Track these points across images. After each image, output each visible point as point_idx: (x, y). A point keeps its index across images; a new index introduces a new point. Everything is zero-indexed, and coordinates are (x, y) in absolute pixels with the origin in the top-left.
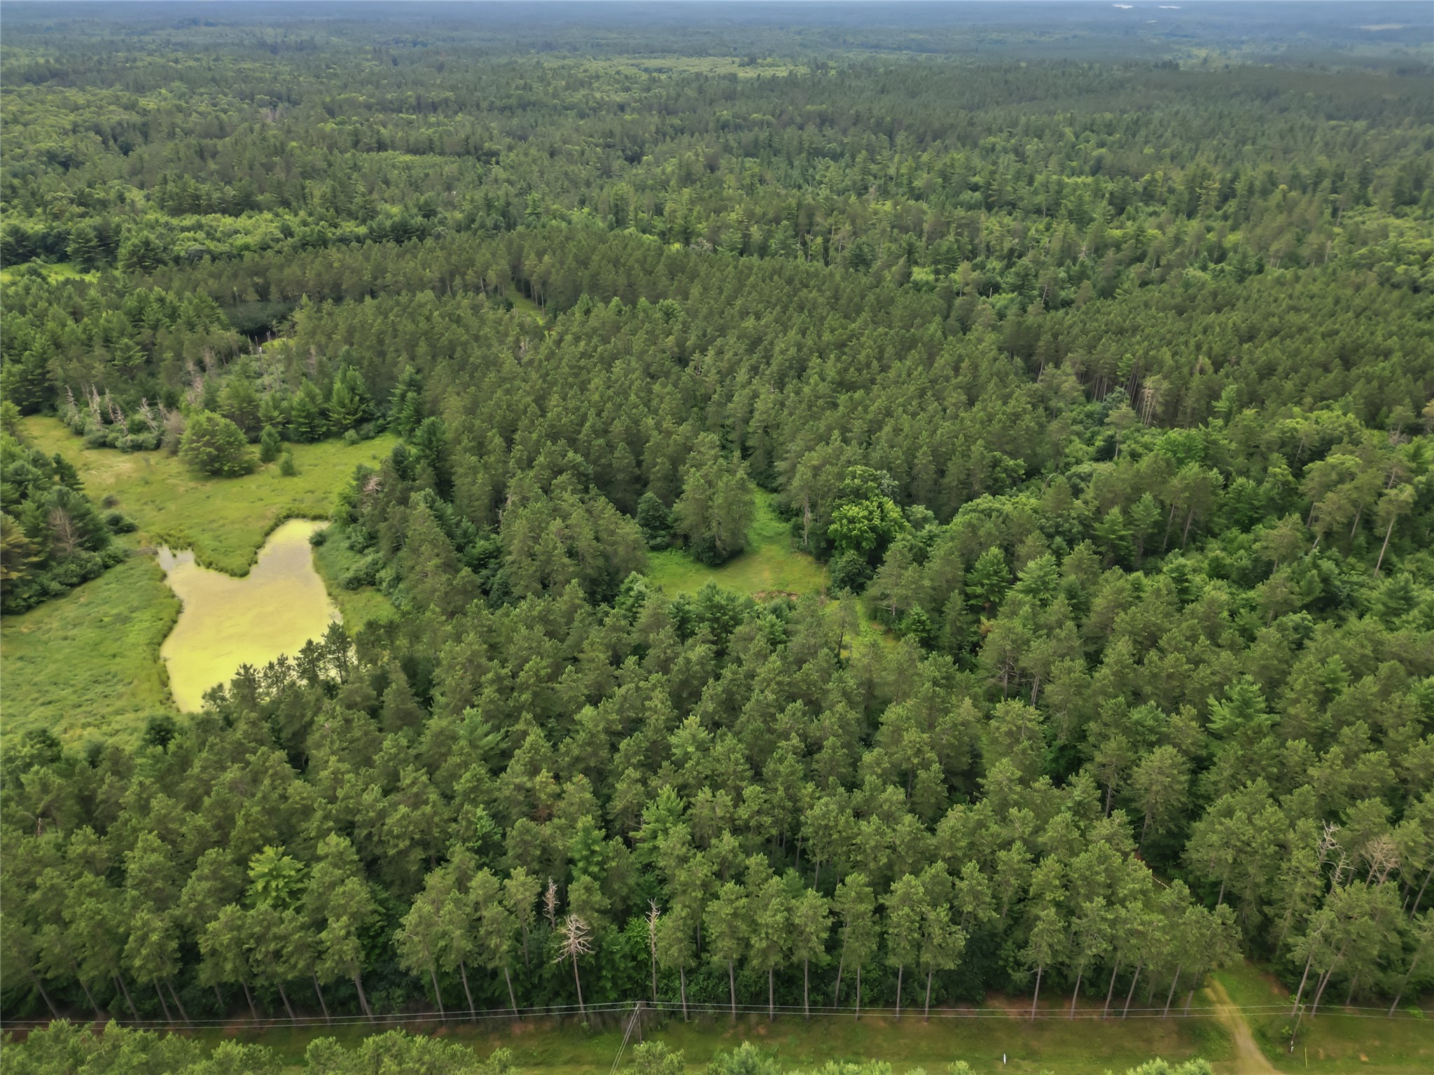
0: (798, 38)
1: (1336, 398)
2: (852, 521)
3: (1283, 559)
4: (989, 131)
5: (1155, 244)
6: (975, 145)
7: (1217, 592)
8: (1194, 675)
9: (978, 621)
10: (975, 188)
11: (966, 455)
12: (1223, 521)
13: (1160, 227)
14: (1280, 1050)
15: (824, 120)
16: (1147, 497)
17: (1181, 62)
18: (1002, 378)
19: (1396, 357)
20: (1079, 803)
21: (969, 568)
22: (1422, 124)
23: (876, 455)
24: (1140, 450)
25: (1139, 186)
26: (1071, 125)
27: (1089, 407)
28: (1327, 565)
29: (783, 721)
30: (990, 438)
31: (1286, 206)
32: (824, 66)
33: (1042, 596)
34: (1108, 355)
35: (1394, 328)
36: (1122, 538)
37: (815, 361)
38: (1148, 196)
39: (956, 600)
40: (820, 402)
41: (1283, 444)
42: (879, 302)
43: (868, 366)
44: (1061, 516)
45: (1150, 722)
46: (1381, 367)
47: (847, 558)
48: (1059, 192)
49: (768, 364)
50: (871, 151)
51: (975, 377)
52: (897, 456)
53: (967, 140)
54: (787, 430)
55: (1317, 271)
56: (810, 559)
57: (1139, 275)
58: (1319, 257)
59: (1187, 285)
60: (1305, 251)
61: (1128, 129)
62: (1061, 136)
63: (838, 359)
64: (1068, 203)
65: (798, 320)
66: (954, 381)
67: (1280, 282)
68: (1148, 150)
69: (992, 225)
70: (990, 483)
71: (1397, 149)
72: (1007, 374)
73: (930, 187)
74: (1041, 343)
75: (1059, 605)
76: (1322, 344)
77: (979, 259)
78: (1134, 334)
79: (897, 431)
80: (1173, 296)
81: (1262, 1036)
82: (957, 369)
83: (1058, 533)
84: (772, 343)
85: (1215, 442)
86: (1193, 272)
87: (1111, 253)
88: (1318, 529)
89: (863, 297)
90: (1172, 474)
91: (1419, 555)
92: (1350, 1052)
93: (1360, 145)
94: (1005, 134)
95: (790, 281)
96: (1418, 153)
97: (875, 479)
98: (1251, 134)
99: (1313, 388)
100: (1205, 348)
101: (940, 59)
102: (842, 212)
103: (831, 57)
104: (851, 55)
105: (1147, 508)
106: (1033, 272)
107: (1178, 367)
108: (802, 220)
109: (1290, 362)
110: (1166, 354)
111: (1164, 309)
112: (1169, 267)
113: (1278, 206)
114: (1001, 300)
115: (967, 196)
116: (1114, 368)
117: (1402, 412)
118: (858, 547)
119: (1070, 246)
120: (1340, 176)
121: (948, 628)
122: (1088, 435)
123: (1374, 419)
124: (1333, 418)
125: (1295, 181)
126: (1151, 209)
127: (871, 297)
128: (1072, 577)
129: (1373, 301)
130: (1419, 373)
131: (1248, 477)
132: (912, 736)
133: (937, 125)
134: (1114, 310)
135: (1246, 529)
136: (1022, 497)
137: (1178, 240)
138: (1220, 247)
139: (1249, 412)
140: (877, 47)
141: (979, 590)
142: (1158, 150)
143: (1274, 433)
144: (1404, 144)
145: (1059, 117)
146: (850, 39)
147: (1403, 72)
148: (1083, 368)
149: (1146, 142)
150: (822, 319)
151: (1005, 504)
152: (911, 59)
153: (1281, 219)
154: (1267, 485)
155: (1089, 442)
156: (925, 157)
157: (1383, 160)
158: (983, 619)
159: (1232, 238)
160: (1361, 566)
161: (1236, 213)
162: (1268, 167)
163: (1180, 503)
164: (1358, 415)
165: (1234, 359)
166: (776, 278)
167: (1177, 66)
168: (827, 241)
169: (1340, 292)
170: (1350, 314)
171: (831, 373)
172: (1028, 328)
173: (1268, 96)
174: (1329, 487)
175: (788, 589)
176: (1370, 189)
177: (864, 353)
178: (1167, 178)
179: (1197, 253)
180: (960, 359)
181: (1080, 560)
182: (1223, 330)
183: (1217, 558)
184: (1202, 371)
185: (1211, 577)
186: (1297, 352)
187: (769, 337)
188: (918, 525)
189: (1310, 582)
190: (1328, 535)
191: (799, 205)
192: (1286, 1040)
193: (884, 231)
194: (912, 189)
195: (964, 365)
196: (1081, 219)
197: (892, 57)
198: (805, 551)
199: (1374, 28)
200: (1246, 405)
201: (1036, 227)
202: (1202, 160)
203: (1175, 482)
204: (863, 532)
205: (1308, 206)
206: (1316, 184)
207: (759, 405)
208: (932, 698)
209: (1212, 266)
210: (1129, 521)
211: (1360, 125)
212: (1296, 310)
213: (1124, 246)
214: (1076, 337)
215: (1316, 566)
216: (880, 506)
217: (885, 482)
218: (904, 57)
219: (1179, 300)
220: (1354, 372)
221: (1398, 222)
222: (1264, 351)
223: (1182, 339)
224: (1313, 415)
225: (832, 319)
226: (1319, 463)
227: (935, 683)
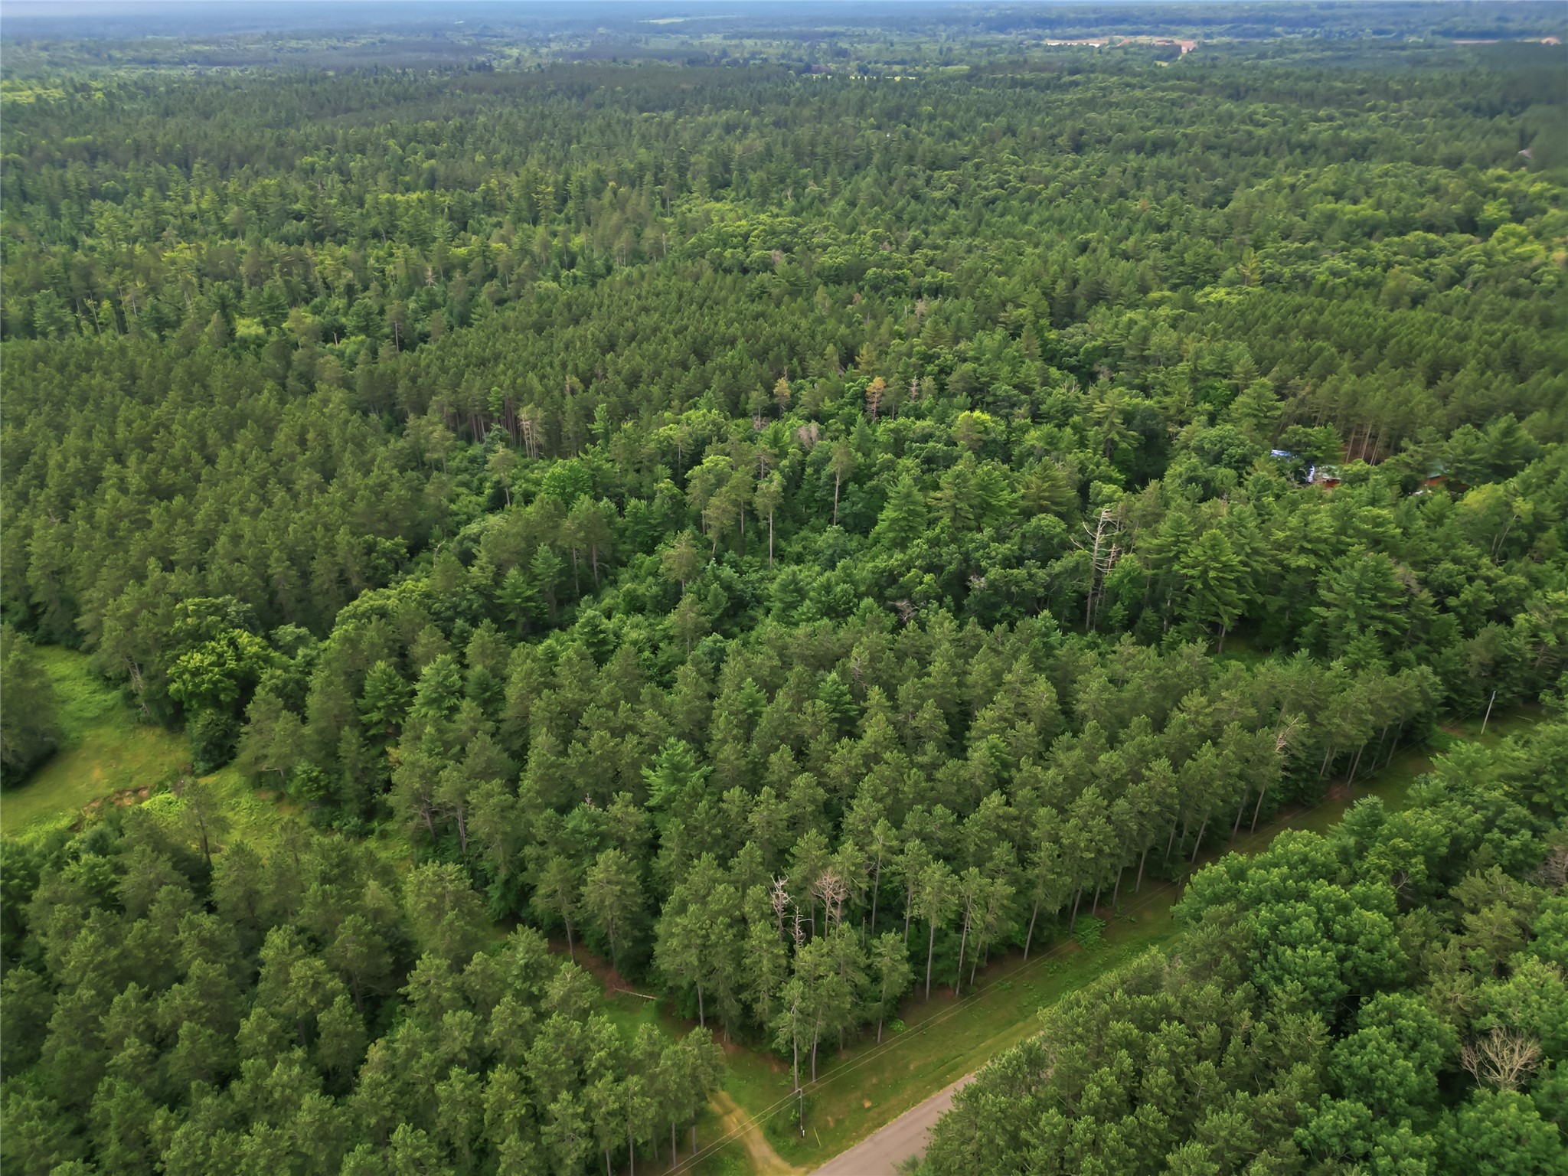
0: (44, 55)
1: (699, 394)
2: (196, 672)
3: (688, 577)
4: (304, 150)
5: (502, 258)
6: (291, 167)
7: (634, 630)
8: (622, 748)
9: (384, 753)
10: (299, 217)
11: (330, 549)
12: (628, 547)
13: (504, 239)
14: (793, 1141)
15: (93, 155)
16: (543, 548)
17: (495, 63)
18: (360, 444)
19: (740, 344)
20: (526, 965)
21: (359, 692)
22: (718, 110)
23: (214, 577)
24: (532, 488)
25: (477, 196)
26: (394, 137)
27: (471, 452)
28: (727, 572)
29: (113, 1022)
30: (356, 520)
31: (618, 203)
32: (84, 88)
33: (447, 704)
34: (475, 391)
35: (733, 315)
36: (529, 599)
37: (110, 468)
38: (490, 206)
39: (350, 737)
40: (124, 524)
41: (664, 454)
42: (191, 374)
43: (188, 460)
44: (454, 595)
45: (586, 827)
46: (730, 356)
47: (202, 720)
48: (391, 213)
49: (42, 485)
50: (162, 187)
51: (328, 447)
52: (242, 573)
53: (281, 161)
54: (83, 570)
55: (659, 265)
56: (159, 731)
57: (490, 295)
58: (658, 251)
59: (541, 300)
60: (646, 246)
61: (453, 136)
62: (386, 149)
63: (142, 460)
64: (404, 224)
65: (76, 419)
66: (301, 459)
67: (629, 282)
68: (479, 158)
69: (326, 258)
70: (369, 573)
71: (704, 136)
72: (364, 437)
73: (243, 220)
74: (400, 391)
75: (468, 708)
76: (676, 343)
77: (317, 300)
78: (497, 364)
79: (236, 538)
80: (529, 314)
81: (773, 1132)
82: (302, 442)
83: (458, 614)
84: (44, 457)
85: (598, 469)
86: (547, 284)
87: (457, 275)
88: (711, 535)
89: (170, 370)
90: (564, 515)
91: (802, 533)
92: (854, 1105)
93: (672, 134)
94: (323, 153)
95: (62, 368)
96: (721, 138)
97: (217, 610)
98: (574, 133)
99: (678, 389)
100: (570, 367)
101: (234, 72)
102: (130, 266)
103: (94, 76)
104: (121, 73)
105: (546, 560)
106: (376, 308)
107: (548, 392)
108: (75, 281)
109: (651, 367)
110: (532, 378)
111: (523, 329)
112: (521, 281)
113: (611, 204)
114: (348, 345)
115: (292, 227)
116: (485, 404)
117: (756, 397)
118: (216, 703)
119: (415, 272)
120: (659, 168)
121: (348, 776)
122: (476, 483)
123: (736, 408)
124: (701, 417)
125: (621, 176)
126: (494, 220)
127: (178, 371)
128: (479, 668)
129: (712, 290)
130: (762, 355)
131: (639, 498)
132: (301, 969)
133: (239, 148)
134: (471, 337)
135: (650, 551)
136: (409, 584)
137: (524, 251)
138: (568, 252)
139: (627, 425)
140: (153, 62)
141: (375, 716)
142: (489, 157)
143: (652, 445)
144: (706, 131)
145: (378, 129)
146: (117, 54)
147: (691, 62)
148: (452, 410)
149: (476, 150)
150: (115, 409)
151: (389, 598)
152: (199, 74)
153: (616, 217)
154: (657, 501)
155: (479, 492)
156: (232, 187)
157: (694, 149)
158: (390, 749)
159: (578, 241)
160: (756, 561)
161: (576, 215)
162: (593, 165)
163: (578, 545)
164: (721, 409)
165: (600, 372)
166: (40, 365)
167: (491, 68)
168: (116, 303)
169: (681, 285)
170: (694, 307)
171: (134, 481)
172: (382, 375)
173: (583, 92)
174: (709, 493)
175: (133, 784)
176: (689, 176)
177: (178, 445)
178: (504, 186)
179: (548, 261)
180: (304, 430)
181: (483, 645)
182: (584, 343)
183: (628, 593)
184: (573, 392)
185: (627, 613)
186: (656, 355)
187: (39, 449)
188: (290, 651)
189: (716, 596)
190: (723, 538)
191: (67, 266)
192: (795, 1126)
193: (188, 283)
194: (223, 227)
195: (310, 436)
196: (421, 239)
197: (175, 73)
198: (149, 723)
199: (661, 22)
200: (622, 418)
201: (375, 253)
202: (532, 164)
203: (567, 524)
204: (215, 683)
205: (639, 201)
206: (641, 177)
207: (34, 547)
208: (324, 902)
209: (564, 273)
210: (532, 578)
211: (669, 115)
212: (646, 310)
213: (471, 265)
214: (437, 377)
215: (717, 578)
216: (232, 643)
217: (231, 609)
218: (189, 72)
219: (535, 317)
220: (710, 365)
221: (719, 205)
222: (628, 359)
223: (546, 360)
224: (683, 417)
225: (128, 409)
226: (697, 468)
227: (325, 879)
